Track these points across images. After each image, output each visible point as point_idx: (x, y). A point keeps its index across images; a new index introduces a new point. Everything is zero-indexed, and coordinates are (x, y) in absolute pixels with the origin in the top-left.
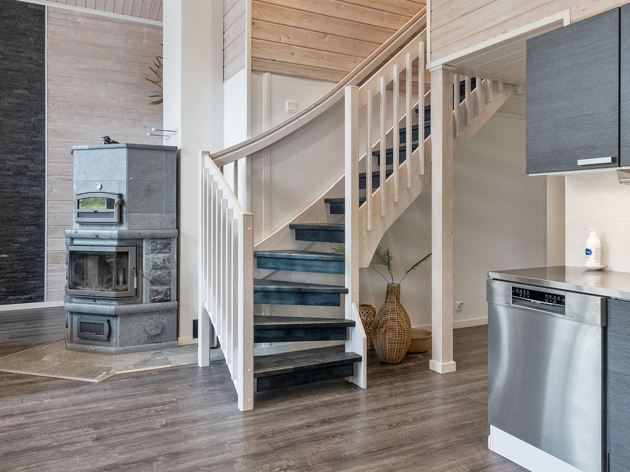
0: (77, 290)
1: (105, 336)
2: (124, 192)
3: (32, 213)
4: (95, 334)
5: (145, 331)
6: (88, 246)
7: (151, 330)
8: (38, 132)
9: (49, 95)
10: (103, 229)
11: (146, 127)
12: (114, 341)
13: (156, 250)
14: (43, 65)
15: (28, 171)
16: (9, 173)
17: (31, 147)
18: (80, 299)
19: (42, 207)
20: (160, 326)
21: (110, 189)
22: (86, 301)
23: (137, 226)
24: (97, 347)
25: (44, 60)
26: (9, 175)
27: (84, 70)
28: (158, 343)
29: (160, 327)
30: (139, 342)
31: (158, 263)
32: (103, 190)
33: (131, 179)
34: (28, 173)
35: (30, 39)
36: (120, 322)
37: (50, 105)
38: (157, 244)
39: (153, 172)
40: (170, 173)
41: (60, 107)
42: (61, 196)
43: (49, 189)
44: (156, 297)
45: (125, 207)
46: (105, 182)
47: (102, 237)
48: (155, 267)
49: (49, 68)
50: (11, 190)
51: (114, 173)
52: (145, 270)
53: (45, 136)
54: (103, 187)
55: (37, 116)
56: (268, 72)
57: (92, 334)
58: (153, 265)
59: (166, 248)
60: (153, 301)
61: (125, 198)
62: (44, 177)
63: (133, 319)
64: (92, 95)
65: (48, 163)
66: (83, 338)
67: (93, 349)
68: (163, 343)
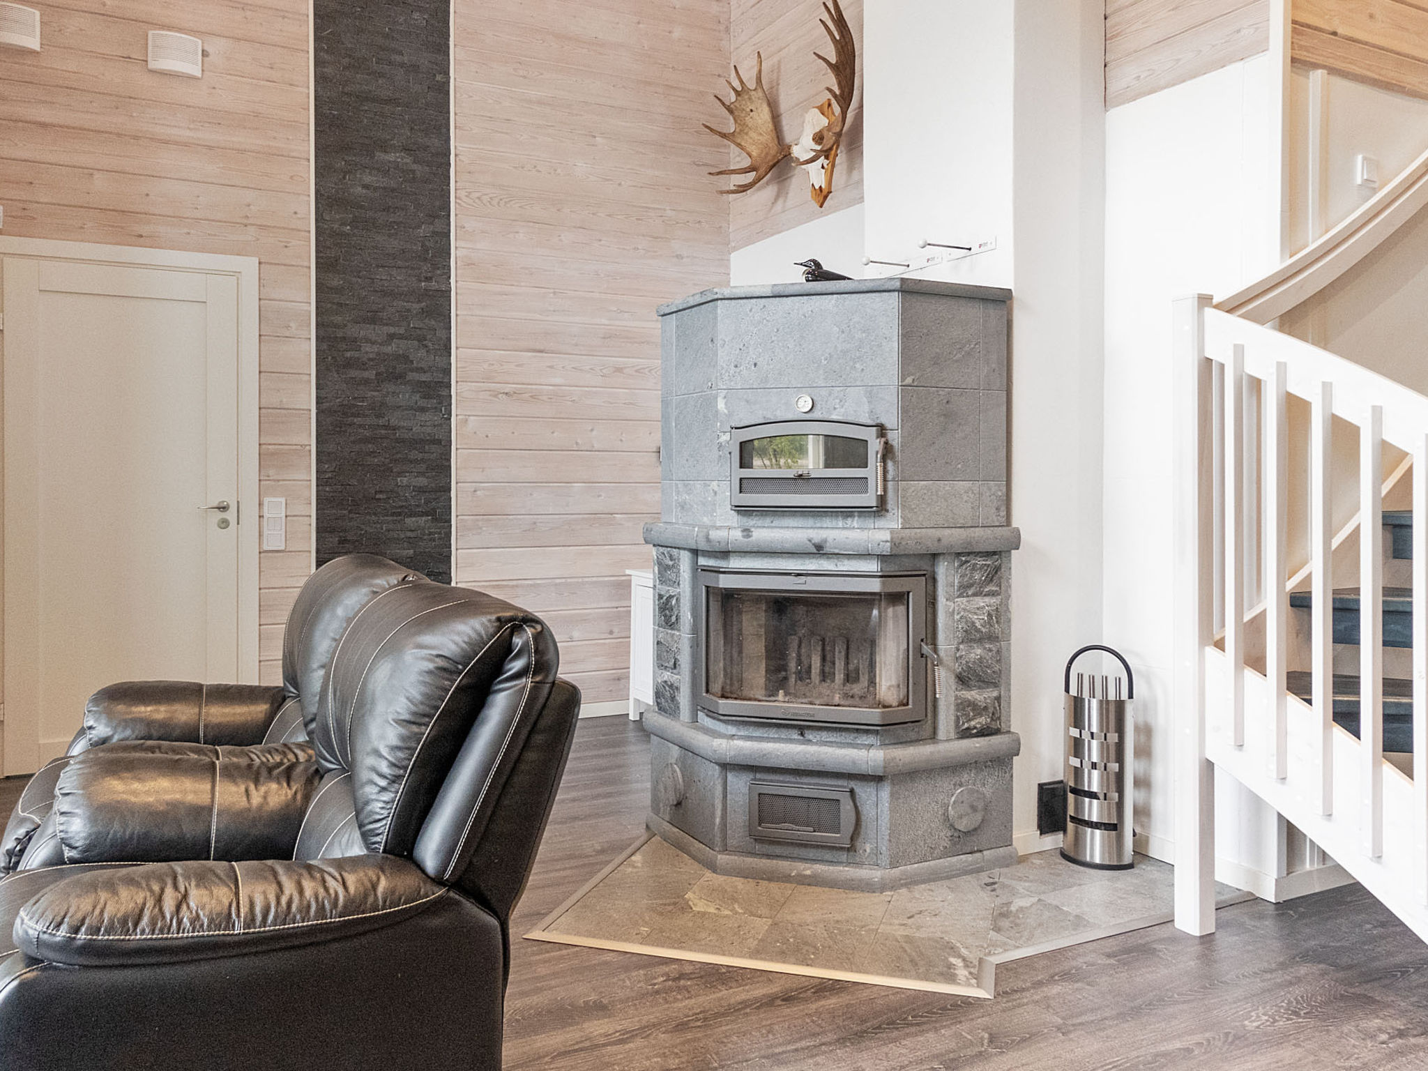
0: (745, 702)
1: (842, 837)
2: (891, 419)
3: (422, 481)
4: (812, 829)
5: (946, 818)
6: (789, 574)
7: (961, 817)
8: (435, 267)
9: (458, 169)
10: (818, 525)
11: (679, 257)
12: (868, 851)
13: (971, 585)
14: (443, 89)
15: (412, 370)
16: (366, 374)
17: (416, 307)
18: (751, 729)
19: (443, 468)
20: (980, 805)
21: (843, 410)
22: (773, 733)
23: (920, 519)
24: (820, 868)
25: (447, 73)
26: (366, 382)
27: (540, 103)
28: (975, 852)
29: (980, 807)
30: (932, 854)
31: (978, 625)
32: (817, 414)
33: (909, 380)
34: (412, 376)
35: (416, 15)
36: (892, 795)
37: (462, 194)
38: (973, 569)
39: (957, 361)
40: (993, 366)
41: (486, 199)
42: (487, 436)
43: (459, 417)
44: (973, 723)
45: (894, 462)
46: (824, 392)
47: (836, 551)
48: (971, 636)
49: (458, 95)
50: (371, 421)
51: (855, 363)
52: (946, 641)
53: (450, 277)
54: (818, 406)
55: (432, 223)
56: (1324, 67)
57: (801, 828)
58: (966, 631)
59: (992, 580)
60: (965, 734)
61: (895, 437)
62: (449, 386)
63: (920, 785)
64: (559, 171)
65: (457, 348)
66: (759, 839)
67: (808, 872)
68: (985, 852)
